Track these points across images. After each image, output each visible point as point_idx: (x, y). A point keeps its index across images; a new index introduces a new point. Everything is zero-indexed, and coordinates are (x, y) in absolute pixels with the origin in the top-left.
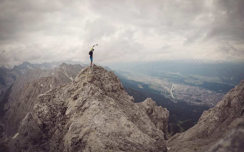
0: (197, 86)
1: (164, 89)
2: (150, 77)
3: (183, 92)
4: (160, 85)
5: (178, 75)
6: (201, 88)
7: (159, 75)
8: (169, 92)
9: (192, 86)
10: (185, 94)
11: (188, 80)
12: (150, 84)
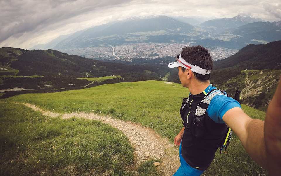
0: (142, 42)
1: (105, 54)
2: (80, 49)
3: (130, 52)
4: (97, 52)
5: (114, 37)
6: (148, 43)
7: (91, 43)
8: (112, 56)
9: (138, 44)
10: (133, 52)
11: (129, 38)
12: (84, 55)
